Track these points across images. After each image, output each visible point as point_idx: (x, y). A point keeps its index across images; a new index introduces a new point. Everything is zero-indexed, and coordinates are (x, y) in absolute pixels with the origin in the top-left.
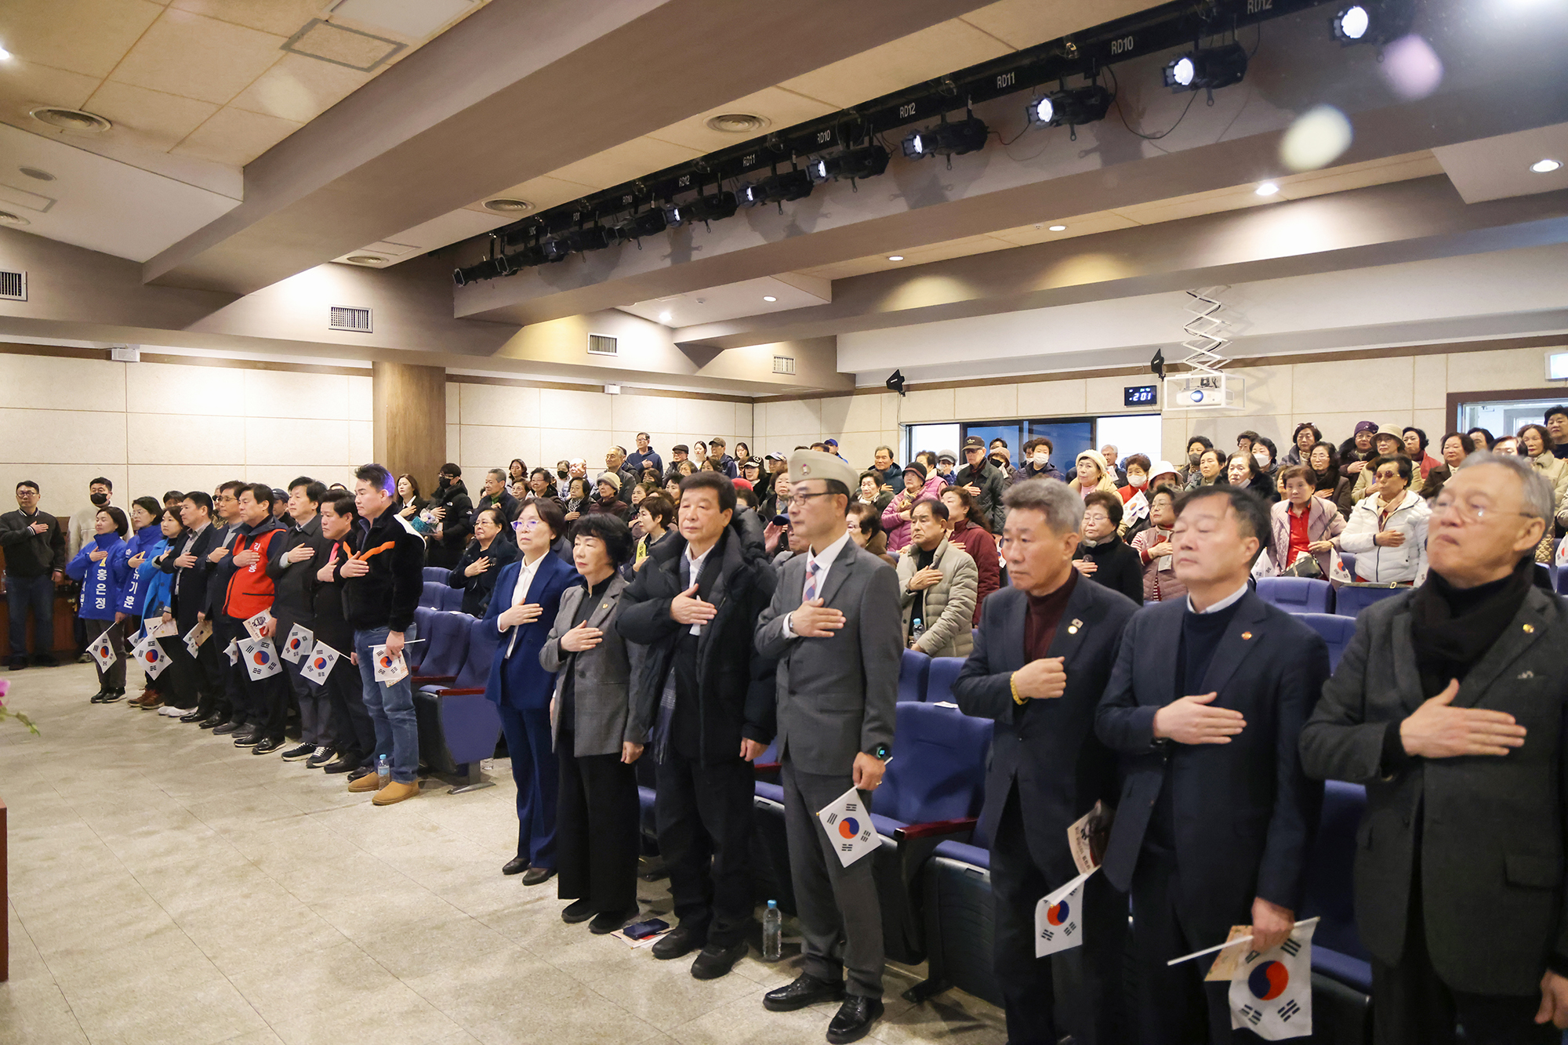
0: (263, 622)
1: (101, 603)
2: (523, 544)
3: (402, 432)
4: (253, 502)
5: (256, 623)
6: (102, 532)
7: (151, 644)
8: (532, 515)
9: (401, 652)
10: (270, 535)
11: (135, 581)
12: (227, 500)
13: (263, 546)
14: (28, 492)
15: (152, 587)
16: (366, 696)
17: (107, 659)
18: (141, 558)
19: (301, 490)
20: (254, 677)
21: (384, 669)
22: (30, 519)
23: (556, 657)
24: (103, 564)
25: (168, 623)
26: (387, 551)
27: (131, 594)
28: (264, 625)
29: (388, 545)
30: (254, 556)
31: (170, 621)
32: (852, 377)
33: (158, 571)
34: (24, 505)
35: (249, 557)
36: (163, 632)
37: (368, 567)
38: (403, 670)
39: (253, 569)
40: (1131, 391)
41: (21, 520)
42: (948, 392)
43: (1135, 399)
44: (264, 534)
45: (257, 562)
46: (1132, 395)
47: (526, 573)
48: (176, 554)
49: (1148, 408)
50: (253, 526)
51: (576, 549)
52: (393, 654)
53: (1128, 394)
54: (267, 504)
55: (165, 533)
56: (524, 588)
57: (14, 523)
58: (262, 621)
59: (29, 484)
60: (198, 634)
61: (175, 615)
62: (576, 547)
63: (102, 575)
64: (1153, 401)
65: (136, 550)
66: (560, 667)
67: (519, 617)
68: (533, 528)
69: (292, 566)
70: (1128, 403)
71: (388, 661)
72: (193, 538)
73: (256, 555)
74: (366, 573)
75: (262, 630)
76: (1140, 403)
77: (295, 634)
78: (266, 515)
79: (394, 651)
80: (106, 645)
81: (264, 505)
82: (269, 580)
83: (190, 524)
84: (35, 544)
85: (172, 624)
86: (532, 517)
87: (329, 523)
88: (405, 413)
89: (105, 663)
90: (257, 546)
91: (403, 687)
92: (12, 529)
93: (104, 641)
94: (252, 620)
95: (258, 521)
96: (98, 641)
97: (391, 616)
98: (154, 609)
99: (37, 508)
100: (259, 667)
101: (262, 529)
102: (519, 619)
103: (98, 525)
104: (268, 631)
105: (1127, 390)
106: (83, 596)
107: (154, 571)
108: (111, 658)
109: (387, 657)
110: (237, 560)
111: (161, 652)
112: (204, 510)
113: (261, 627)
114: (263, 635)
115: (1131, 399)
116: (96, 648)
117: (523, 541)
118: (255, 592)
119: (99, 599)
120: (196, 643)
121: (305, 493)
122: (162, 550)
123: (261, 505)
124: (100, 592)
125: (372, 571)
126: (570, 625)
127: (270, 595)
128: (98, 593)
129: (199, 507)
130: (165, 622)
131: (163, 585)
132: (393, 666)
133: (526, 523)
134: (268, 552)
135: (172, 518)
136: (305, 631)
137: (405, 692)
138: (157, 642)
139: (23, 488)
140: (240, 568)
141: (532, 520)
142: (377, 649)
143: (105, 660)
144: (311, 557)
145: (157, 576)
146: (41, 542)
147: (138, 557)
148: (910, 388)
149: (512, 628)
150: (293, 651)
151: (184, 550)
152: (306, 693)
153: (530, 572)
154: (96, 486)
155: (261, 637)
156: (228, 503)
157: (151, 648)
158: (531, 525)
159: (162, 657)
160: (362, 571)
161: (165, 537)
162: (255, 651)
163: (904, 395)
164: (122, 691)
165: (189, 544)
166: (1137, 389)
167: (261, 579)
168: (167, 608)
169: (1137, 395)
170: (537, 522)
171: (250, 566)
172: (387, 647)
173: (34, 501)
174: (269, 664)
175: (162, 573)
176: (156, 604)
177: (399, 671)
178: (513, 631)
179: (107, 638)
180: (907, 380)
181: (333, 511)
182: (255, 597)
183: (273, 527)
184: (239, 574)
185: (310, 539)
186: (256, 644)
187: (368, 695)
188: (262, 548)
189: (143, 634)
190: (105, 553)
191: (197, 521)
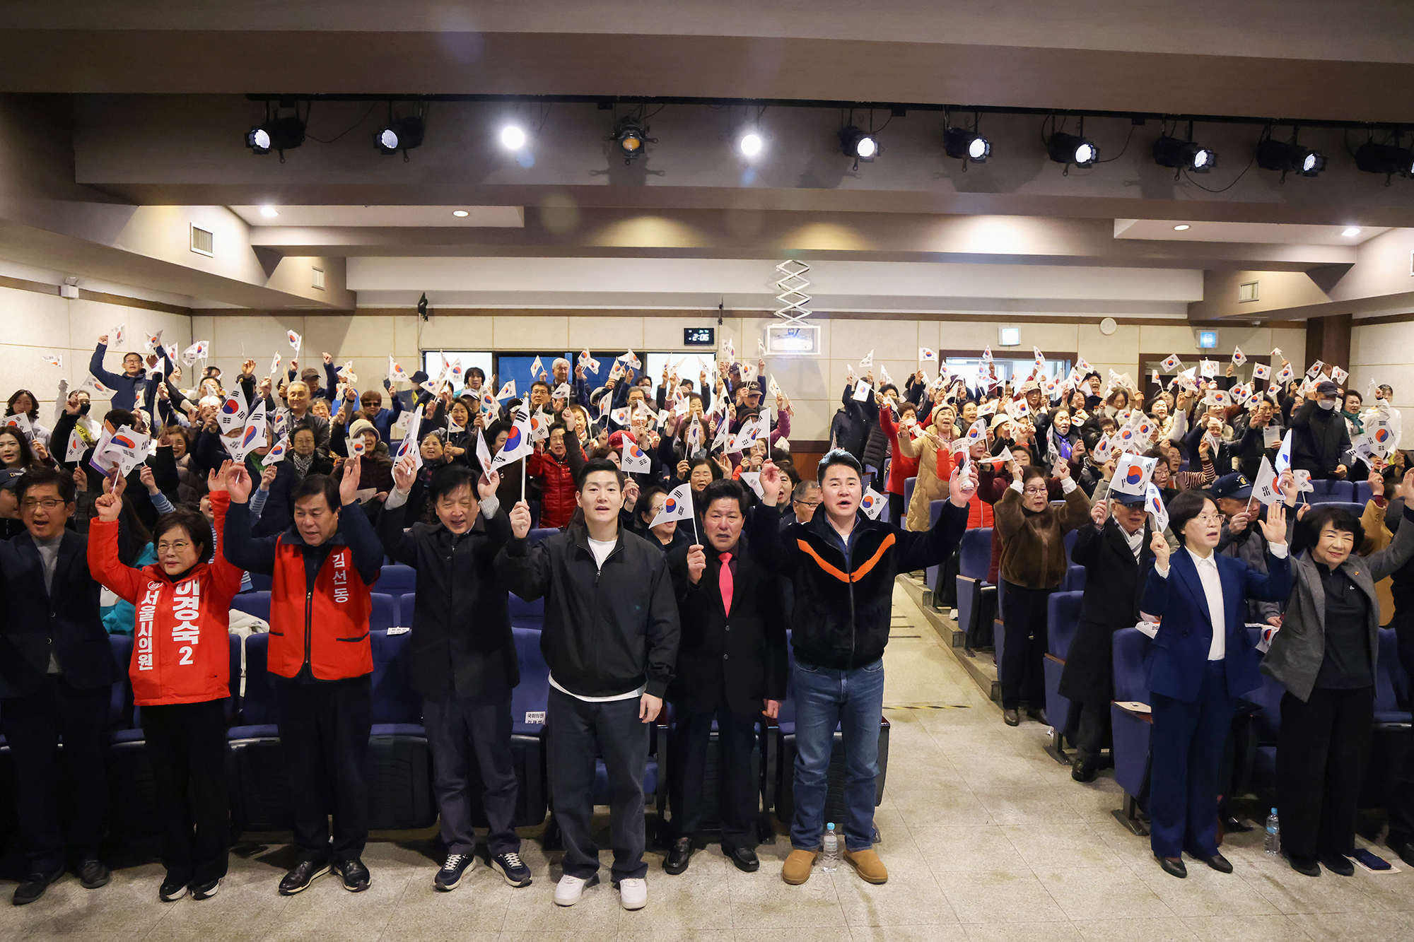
32: (354, 295)
40: (690, 331)
42: (488, 320)
43: (694, 339)
46: (691, 335)
49: (706, 348)
53: (688, 334)
64: (711, 342)
70: (687, 342)
76: (698, 343)
105: (686, 330)
115: (690, 339)
148: (433, 312)
163: (426, 319)
166: (696, 331)
169: (696, 335)
180: (430, 304)
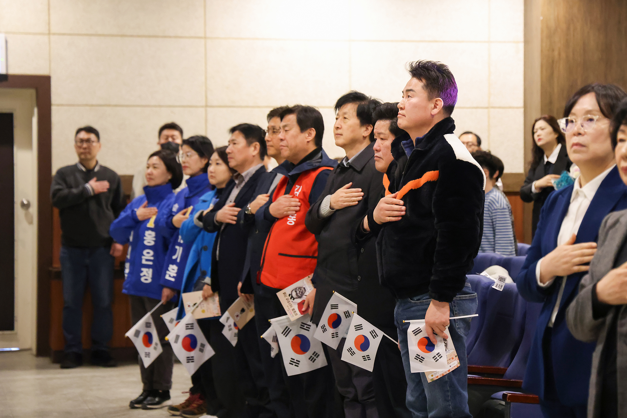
0: (302, 294)
1: (147, 275)
2: (575, 152)
3: (563, 55)
4: (296, 129)
5: (294, 294)
6: (153, 183)
7: (189, 326)
8: (590, 108)
9: (447, 332)
10: (314, 175)
11: (180, 245)
12: (274, 132)
13: (305, 190)
14: (88, 141)
15: (194, 251)
16: (409, 397)
17: (151, 349)
18: (187, 215)
19: (351, 109)
20: (291, 371)
21: (422, 354)
22: (89, 174)
23: (589, 314)
24: (151, 224)
25: (210, 300)
26: (428, 183)
27: (174, 262)
28: (304, 298)
29: (429, 176)
30: (293, 203)
31: (212, 296)
33: (201, 230)
34: (83, 156)
35: (287, 204)
36: (203, 311)
37: (404, 208)
38: (450, 360)
39: (292, 221)
41: (79, 176)
44: (306, 173)
45: (296, 211)
47: (580, 199)
48: (219, 206)
50: (296, 163)
51: (621, 148)
52: (434, 333)
54: (313, 132)
55: (212, 181)
56: (576, 221)
57: (71, 180)
58: (301, 292)
59: (90, 130)
60: (238, 313)
61: (215, 287)
62: (619, 144)
63: (149, 238)
65: (183, 204)
66: (596, 330)
67: (566, 263)
68: (590, 128)
69: (335, 213)
71: (429, 345)
72: (240, 184)
73: (295, 202)
74: (402, 216)
75: (300, 305)
77: (335, 307)
78: (312, 148)
79: (437, 331)
80: (149, 330)
81: (310, 134)
82: (312, 237)
83: (237, 166)
84: (93, 206)
85: (214, 301)
86: (589, 112)
87: (382, 149)
88: (568, 29)
89: (148, 355)
90: (298, 190)
91: (452, 385)
92: (70, 187)
93: (148, 325)
94: (288, 290)
95: (303, 155)
96: (139, 325)
97: (432, 278)
98: (195, 281)
99: (97, 162)
100: (297, 357)
101: (305, 166)
102: (565, 266)
103: (149, 174)
104: (308, 306)
106: (127, 265)
107: (196, 231)
108: (155, 348)
109: (428, 338)
110: (274, 209)
111: (201, 338)
112: (255, 148)
113: (299, 300)
114: (302, 312)
116: (137, 334)
117: (575, 147)
118: (294, 253)
119: (144, 270)
120: (235, 325)
121: (355, 114)
122: (207, 203)
123: (306, 135)
124: (147, 260)
125: (408, 213)
126: (611, 264)
127: (313, 257)
128: (144, 262)
129: (249, 144)
130: (206, 298)
131: (205, 248)
132: (436, 351)
133: (579, 122)
134: (310, 196)
135: (220, 161)
136: (347, 303)
137: (456, 393)
138: (196, 326)
139: (83, 135)
140: (278, 219)
141: (589, 116)
142: (414, 325)
143: (147, 350)
144: (359, 201)
145: (199, 237)
146: (99, 204)
147: (184, 214)
149: (558, 280)
150: (330, 330)
151: (228, 201)
152: (351, 396)
153: (585, 197)
154: (166, 132)
155: (299, 315)
156: (274, 136)
157: (189, 332)
158: (587, 124)
159: (203, 345)
160: (396, 213)
161: (213, 187)
162: (292, 335)
164: (166, 396)
165: (235, 192)
167: (301, 236)
168: (208, 280)
170: (595, 118)
171: (288, 216)
172: (426, 322)
173: (94, 151)
174: (309, 353)
175: (206, 233)
176: (198, 274)
177: (443, 360)
178: (560, 285)
179: (151, 321)
181: (388, 132)
182: (295, 259)
183: (317, 164)
184: (276, 228)
185: (358, 177)
186: (293, 324)
187: (412, 396)
188: (303, 193)
189: (181, 315)
190: (154, 209)
191: (244, 164)
